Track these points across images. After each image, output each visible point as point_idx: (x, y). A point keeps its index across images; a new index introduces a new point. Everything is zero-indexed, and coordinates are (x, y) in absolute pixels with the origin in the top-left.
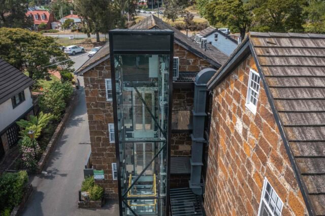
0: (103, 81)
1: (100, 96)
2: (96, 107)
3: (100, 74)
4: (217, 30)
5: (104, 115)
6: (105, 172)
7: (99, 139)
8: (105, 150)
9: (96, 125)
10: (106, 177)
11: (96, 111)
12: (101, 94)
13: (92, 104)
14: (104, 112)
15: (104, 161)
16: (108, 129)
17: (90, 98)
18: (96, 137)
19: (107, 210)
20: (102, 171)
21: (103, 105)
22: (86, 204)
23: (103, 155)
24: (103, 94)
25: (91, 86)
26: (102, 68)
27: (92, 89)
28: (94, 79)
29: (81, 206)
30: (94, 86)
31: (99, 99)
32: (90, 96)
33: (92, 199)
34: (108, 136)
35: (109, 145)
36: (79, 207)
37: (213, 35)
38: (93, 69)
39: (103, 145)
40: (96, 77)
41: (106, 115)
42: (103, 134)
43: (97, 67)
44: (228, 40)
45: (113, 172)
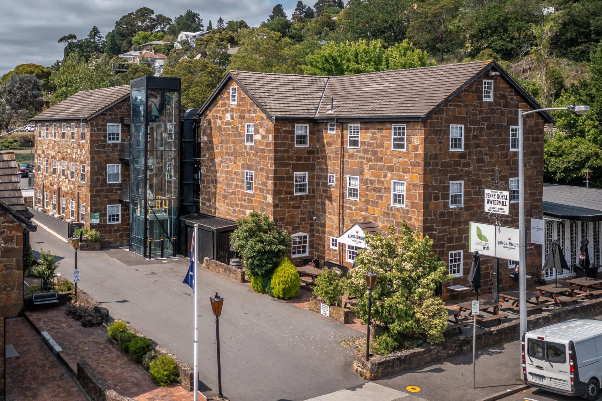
0: (106, 125)
1: (102, 138)
2: (98, 148)
3: (104, 119)
5: (103, 155)
6: (101, 216)
7: (98, 180)
8: (102, 191)
9: (96, 166)
10: (101, 221)
11: (98, 152)
12: (103, 136)
13: (95, 146)
14: (105, 153)
15: (101, 203)
16: (106, 169)
17: (94, 140)
18: (95, 177)
20: (98, 214)
21: (104, 147)
22: (87, 246)
23: (100, 196)
24: (105, 137)
25: (96, 129)
26: (106, 115)
27: (96, 132)
28: (98, 123)
30: (99, 130)
31: (101, 141)
32: (94, 138)
33: (91, 241)
34: (106, 176)
35: (106, 185)
36: (80, 250)
38: (98, 115)
39: (101, 186)
40: (101, 122)
41: (106, 156)
42: (102, 175)
43: (102, 114)
45: (108, 214)
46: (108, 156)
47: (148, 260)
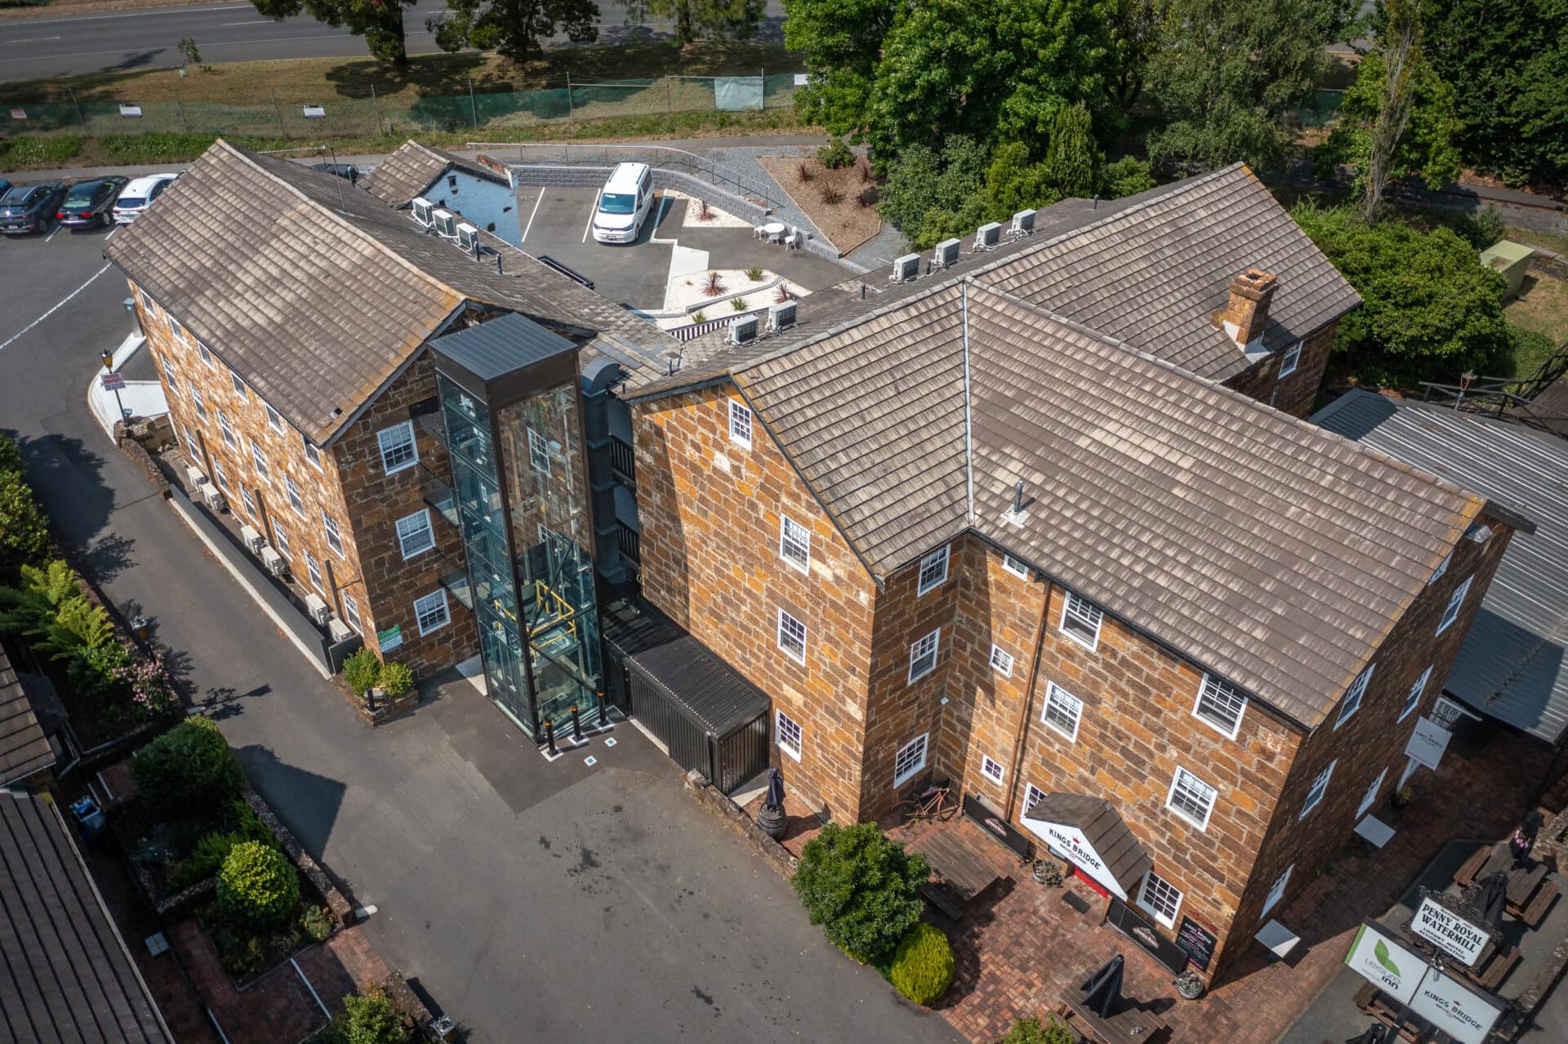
0: (374, 439)
1: (372, 471)
2: (366, 497)
3: (366, 427)
4: (452, 166)
5: (384, 507)
6: (402, 627)
7: (380, 562)
8: (396, 579)
9: (370, 537)
10: (405, 637)
11: (366, 507)
12: (373, 466)
13: (357, 494)
14: (383, 501)
15: (397, 606)
16: (395, 532)
17: (351, 483)
18: (372, 561)
20: (396, 627)
21: (379, 488)
22: (390, 712)
23: (393, 591)
24: (377, 465)
25: (350, 458)
27: (353, 464)
28: (355, 443)
29: (378, 721)
30: (357, 456)
31: (370, 478)
32: (350, 479)
33: (397, 696)
34: (398, 547)
35: (401, 564)
36: (376, 724)
37: (445, 181)
39: (390, 571)
40: (360, 437)
41: (388, 505)
42: (386, 548)
43: (358, 419)
44: (483, 182)
45: (418, 618)
46: (396, 502)
47: (550, 759)
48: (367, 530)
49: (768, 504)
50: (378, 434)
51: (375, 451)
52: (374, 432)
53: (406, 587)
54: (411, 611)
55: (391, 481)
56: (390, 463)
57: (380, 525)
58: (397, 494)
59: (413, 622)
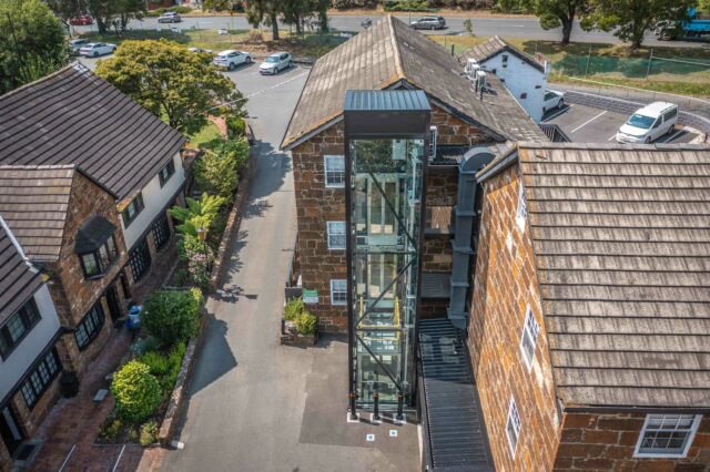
0: (321, 159)
1: (316, 180)
2: (309, 196)
3: (317, 148)
4: (507, 49)
5: (321, 208)
6: (320, 293)
7: (312, 244)
8: (321, 260)
9: (308, 224)
10: (320, 299)
11: (309, 203)
12: (317, 178)
13: (304, 193)
14: (321, 203)
15: (319, 277)
16: (326, 229)
17: (301, 183)
18: (307, 240)
19: (323, 349)
20: (315, 291)
21: (320, 194)
22: (292, 340)
23: (317, 267)
24: (321, 178)
25: (303, 166)
26: (320, 140)
27: (304, 171)
28: (307, 156)
29: (284, 342)
30: (308, 167)
31: (314, 184)
32: (301, 180)
33: (300, 332)
34: (327, 239)
35: (327, 252)
36: (282, 343)
37: (500, 58)
38: (307, 141)
39: (318, 253)
40: (311, 153)
41: (324, 209)
42: (318, 236)
43: (313, 139)
44: (526, 65)
45: (332, 293)
46: (330, 209)
47: (349, 420)
48: (308, 218)
49: (523, 291)
50: (325, 157)
51: (320, 168)
52: (322, 154)
53: (327, 268)
54: (327, 285)
55: (329, 192)
56: (330, 181)
57: (316, 219)
58: (332, 203)
59: (328, 293)
